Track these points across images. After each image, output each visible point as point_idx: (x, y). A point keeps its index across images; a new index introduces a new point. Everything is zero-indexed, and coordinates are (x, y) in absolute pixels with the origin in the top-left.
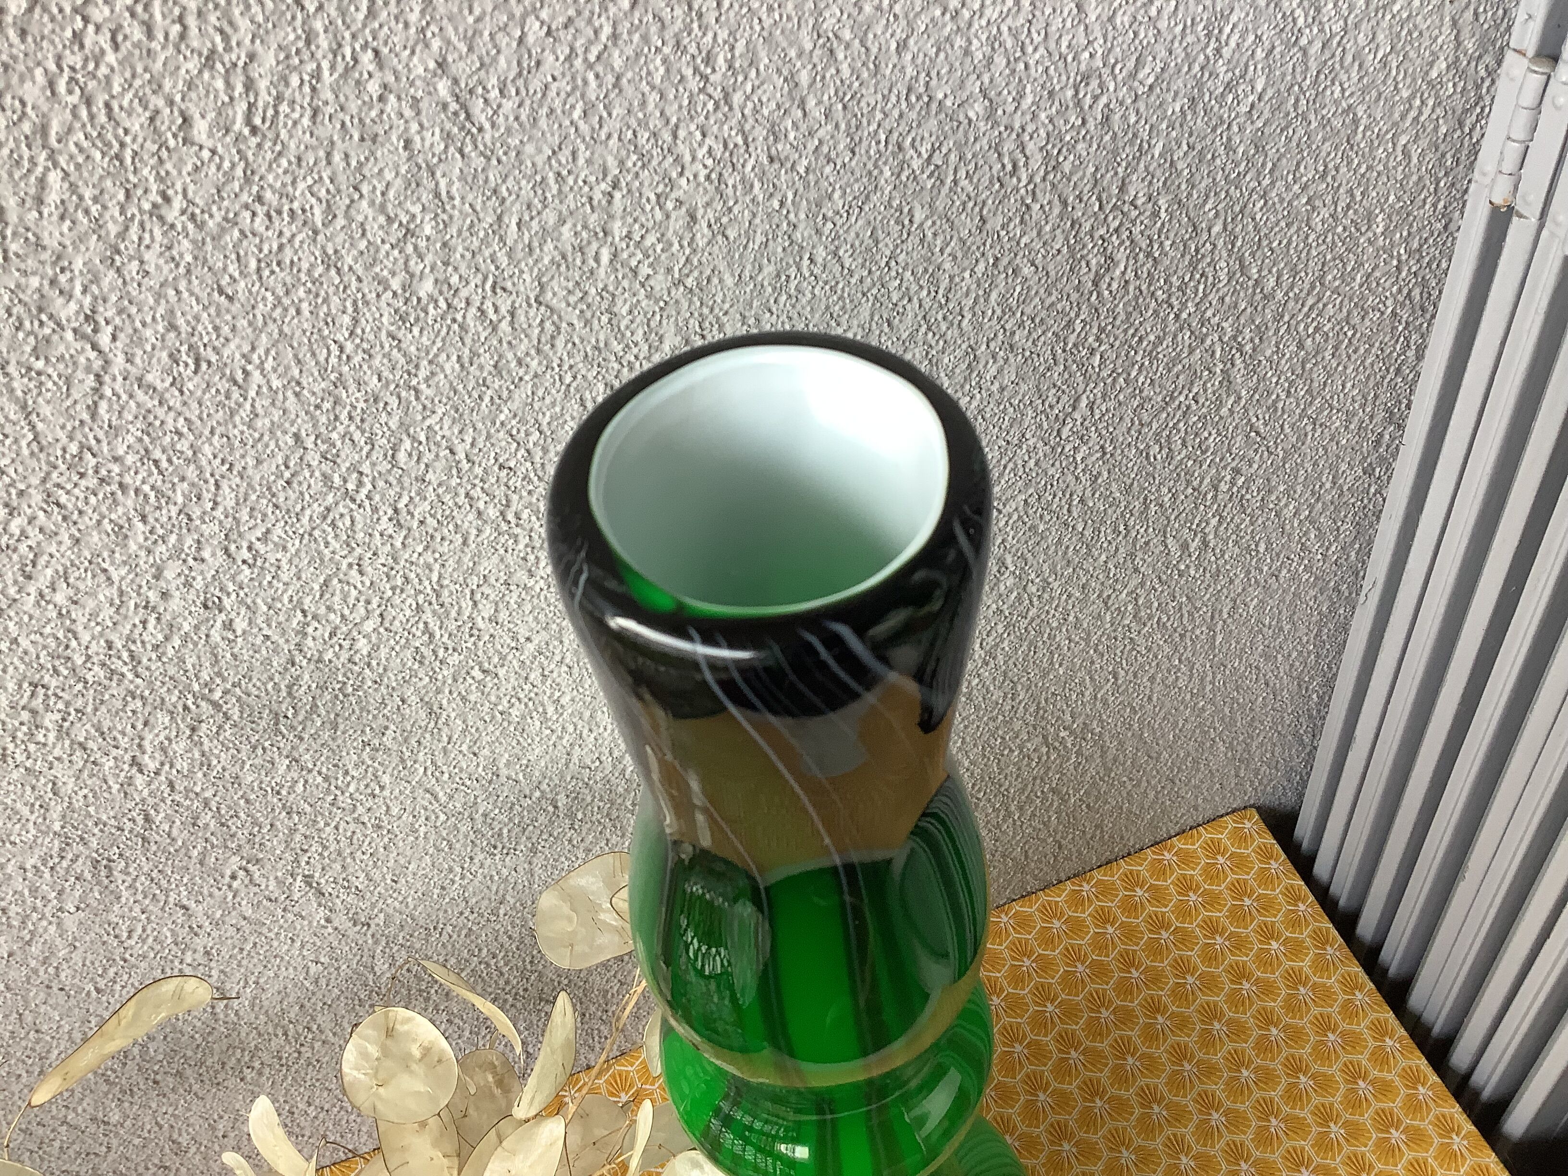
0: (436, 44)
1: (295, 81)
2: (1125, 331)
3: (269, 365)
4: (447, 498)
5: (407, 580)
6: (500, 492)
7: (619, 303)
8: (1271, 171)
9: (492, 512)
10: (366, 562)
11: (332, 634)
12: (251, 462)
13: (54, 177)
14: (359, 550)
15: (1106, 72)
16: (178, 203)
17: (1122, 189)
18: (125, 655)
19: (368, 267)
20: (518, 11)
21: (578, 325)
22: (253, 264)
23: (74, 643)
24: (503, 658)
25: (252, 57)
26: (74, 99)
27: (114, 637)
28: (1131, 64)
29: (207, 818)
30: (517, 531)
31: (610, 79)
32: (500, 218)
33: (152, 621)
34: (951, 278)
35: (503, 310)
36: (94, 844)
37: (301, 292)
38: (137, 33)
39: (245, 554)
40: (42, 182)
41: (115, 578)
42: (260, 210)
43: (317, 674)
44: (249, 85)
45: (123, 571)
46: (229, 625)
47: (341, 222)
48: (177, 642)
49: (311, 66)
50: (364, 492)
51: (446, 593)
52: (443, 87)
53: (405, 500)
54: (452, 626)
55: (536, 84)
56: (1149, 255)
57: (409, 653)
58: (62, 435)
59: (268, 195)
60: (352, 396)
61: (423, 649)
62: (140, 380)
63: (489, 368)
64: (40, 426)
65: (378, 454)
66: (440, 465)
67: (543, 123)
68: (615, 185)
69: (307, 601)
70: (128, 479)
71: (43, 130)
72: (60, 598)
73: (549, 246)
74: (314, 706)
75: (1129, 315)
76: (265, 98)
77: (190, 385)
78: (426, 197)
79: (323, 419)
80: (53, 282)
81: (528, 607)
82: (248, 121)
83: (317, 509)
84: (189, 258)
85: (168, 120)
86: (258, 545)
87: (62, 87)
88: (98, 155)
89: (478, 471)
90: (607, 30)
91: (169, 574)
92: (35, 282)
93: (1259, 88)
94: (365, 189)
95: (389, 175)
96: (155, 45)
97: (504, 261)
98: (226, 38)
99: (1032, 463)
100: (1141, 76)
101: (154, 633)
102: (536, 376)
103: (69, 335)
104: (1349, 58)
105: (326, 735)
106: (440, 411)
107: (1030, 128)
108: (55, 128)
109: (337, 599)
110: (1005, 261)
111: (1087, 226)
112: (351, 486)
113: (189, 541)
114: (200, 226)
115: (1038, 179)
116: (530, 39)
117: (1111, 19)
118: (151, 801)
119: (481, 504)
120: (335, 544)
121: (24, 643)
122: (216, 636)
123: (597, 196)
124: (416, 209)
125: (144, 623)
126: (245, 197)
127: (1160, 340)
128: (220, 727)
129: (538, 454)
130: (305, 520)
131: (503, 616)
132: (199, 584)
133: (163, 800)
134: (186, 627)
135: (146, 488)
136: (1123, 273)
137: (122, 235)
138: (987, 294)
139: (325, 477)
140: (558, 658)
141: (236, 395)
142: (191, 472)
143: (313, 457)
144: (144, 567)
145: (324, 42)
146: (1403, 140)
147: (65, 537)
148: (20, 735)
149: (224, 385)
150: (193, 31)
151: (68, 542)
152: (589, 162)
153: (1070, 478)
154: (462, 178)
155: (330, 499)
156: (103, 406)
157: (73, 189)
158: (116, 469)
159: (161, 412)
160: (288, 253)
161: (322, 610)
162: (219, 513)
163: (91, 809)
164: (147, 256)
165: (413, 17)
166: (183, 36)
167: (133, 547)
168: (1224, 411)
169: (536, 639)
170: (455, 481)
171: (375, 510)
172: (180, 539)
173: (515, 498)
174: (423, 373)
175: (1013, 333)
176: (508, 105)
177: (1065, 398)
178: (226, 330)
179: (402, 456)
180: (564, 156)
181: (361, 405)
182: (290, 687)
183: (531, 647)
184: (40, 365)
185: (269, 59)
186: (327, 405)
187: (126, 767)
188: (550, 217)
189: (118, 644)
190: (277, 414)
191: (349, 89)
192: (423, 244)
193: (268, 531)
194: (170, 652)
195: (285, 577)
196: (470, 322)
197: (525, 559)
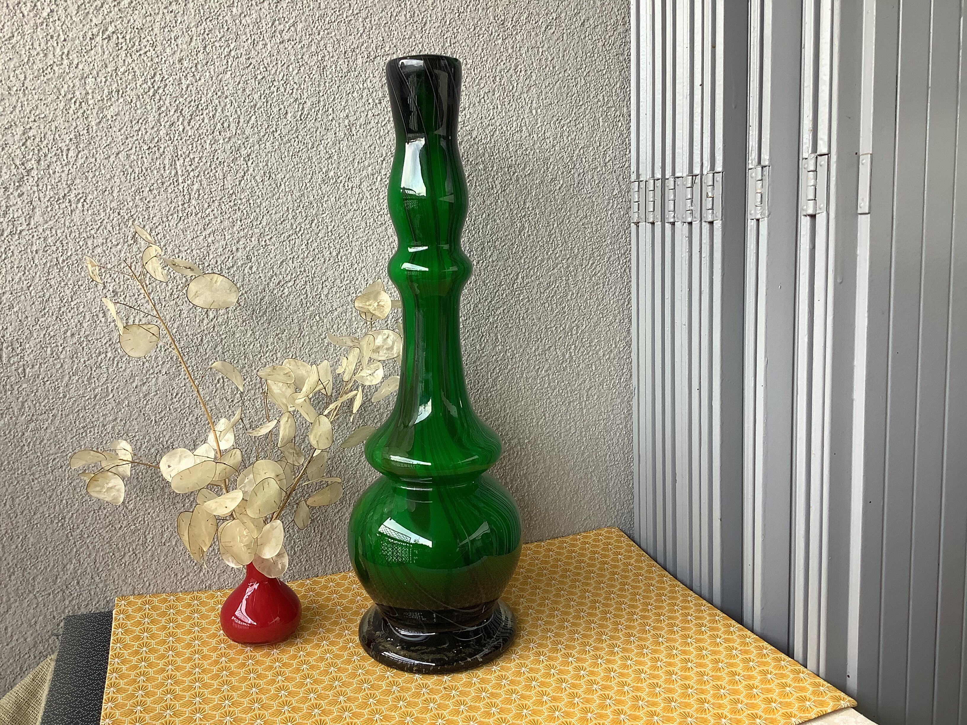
0: (347, 111)
1: (313, 110)
2: (531, 253)
3: (287, 184)
4: (323, 243)
5: (305, 271)
6: (338, 247)
7: (381, 194)
8: (569, 211)
9: (334, 254)
10: (295, 259)
11: (279, 284)
12: (274, 212)
13: (254, 117)
14: (294, 254)
15: (516, 166)
16: (279, 132)
17: (524, 203)
18: (219, 267)
19: (319, 163)
20: (367, 109)
21: (369, 197)
22: (291, 154)
23: (207, 258)
24: (327, 314)
25: (305, 102)
26: (265, 100)
27: (219, 260)
28: (523, 166)
29: (219, 348)
30: (340, 263)
31: (386, 131)
32: (354, 160)
33: (231, 258)
34: (476, 216)
35: (350, 187)
36: (182, 345)
37: (300, 165)
38: (283, 90)
39: (263, 243)
40: (250, 117)
41: (227, 238)
42: (297, 140)
43: (270, 297)
44: (303, 108)
45: (229, 237)
46: (251, 268)
47: (315, 149)
48: (235, 268)
49: (318, 108)
50: (301, 233)
51: (315, 280)
52: (346, 122)
53: (311, 240)
54: (314, 294)
55: (369, 127)
56: (535, 228)
57: (299, 300)
58: (230, 187)
59: (300, 137)
60: (305, 200)
61: (303, 300)
62: (254, 177)
63: (343, 203)
64: (226, 182)
65: (307, 222)
66: (323, 231)
67: (369, 137)
68: (384, 160)
69: (275, 267)
70: (241, 207)
71: (256, 105)
72: (210, 240)
73: (365, 171)
74: (266, 311)
75: (531, 247)
76: (305, 112)
77: (266, 183)
78: (337, 148)
79: (296, 205)
80: (244, 144)
81: (338, 295)
82: (300, 117)
83: (287, 234)
84: (277, 147)
85: (283, 111)
86: (268, 242)
87: (262, 97)
88: (264, 115)
89: (333, 237)
90: (387, 119)
91: (241, 243)
92: (239, 142)
93: (561, 183)
94: (323, 142)
95: (329, 140)
96: (285, 94)
97: (352, 172)
98: (301, 97)
99: (504, 295)
100: (526, 170)
101: (230, 263)
102: (355, 210)
103: (242, 159)
104: (587, 182)
105: (266, 325)
106: (327, 213)
107: (496, 177)
108: (258, 106)
109: (283, 270)
110: (491, 216)
111: (515, 212)
112: (298, 230)
113: (250, 233)
114: (282, 140)
115: (499, 192)
116: (369, 116)
117: (516, 151)
118: (206, 332)
119: (332, 250)
120: (288, 249)
121: (194, 252)
122: (246, 271)
123: (379, 161)
124: (334, 151)
125: (229, 257)
126: (294, 136)
127: (543, 261)
128: (236, 308)
129: (351, 236)
130: (282, 237)
131: (330, 296)
132: (248, 249)
133: (209, 333)
134: (239, 264)
135: (245, 211)
136: (528, 231)
137: (264, 136)
138: (487, 225)
139: (292, 225)
140: (344, 321)
141: (276, 190)
142: (258, 210)
143: (290, 217)
144: (236, 237)
145: (322, 103)
146: (610, 212)
147: (219, 219)
148: (179, 287)
149: (274, 186)
150: (294, 93)
151: (219, 221)
152: (378, 151)
153: (518, 306)
154: (346, 146)
155: (291, 232)
156: (243, 182)
157: (257, 121)
158: (239, 202)
159: (256, 188)
160: (300, 153)
161: (278, 273)
162: (260, 226)
163: (187, 328)
164: (268, 144)
165: (343, 104)
166: (292, 93)
167: (235, 229)
168: (569, 297)
169: (339, 310)
170: (326, 238)
171: (302, 241)
172: (248, 232)
173: (342, 250)
174: (325, 199)
175: (495, 242)
176: (361, 131)
177: (513, 272)
178: (279, 170)
179: (313, 224)
180: (372, 148)
181: (307, 204)
182: (261, 300)
183: (336, 313)
184: (232, 165)
185: (309, 103)
186: (298, 201)
187: (204, 313)
188: (366, 163)
189: (219, 263)
190: (285, 199)
191: (325, 116)
192: (333, 161)
193: (271, 238)
194: (232, 272)
195: (271, 256)
196: (340, 187)
197: (341, 274)
